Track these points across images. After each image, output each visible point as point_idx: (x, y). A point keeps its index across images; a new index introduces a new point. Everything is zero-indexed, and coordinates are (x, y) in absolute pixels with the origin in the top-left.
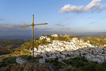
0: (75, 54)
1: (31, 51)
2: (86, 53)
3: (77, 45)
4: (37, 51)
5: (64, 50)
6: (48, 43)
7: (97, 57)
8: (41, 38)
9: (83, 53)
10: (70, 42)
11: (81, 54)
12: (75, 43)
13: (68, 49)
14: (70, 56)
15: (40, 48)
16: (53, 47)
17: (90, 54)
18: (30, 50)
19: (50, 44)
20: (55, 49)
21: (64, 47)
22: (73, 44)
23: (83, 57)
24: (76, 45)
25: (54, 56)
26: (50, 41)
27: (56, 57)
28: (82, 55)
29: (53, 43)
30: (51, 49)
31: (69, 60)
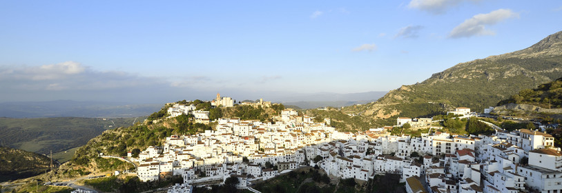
0: (291, 160)
1: (133, 160)
2: (323, 156)
3: (297, 130)
4: (160, 159)
5: (255, 149)
6: (199, 130)
7: (354, 166)
8: (175, 112)
9: (313, 157)
10: (273, 123)
11: (309, 159)
12: (289, 127)
13: (269, 146)
14: (276, 168)
15: (170, 145)
16: (218, 142)
17: (336, 156)
18: (129, 155)
19: (208, 133)
20: (224, 148)
21: (257, 141)
22: (284, 129)
23: (316, 167)
24: (295, 131)
25: (221, 173)
26: (206, 123)
27: (229, 176)
28: (311, 161)
29: (218, 127)
30: (210, 150)
31: (272, 179)
